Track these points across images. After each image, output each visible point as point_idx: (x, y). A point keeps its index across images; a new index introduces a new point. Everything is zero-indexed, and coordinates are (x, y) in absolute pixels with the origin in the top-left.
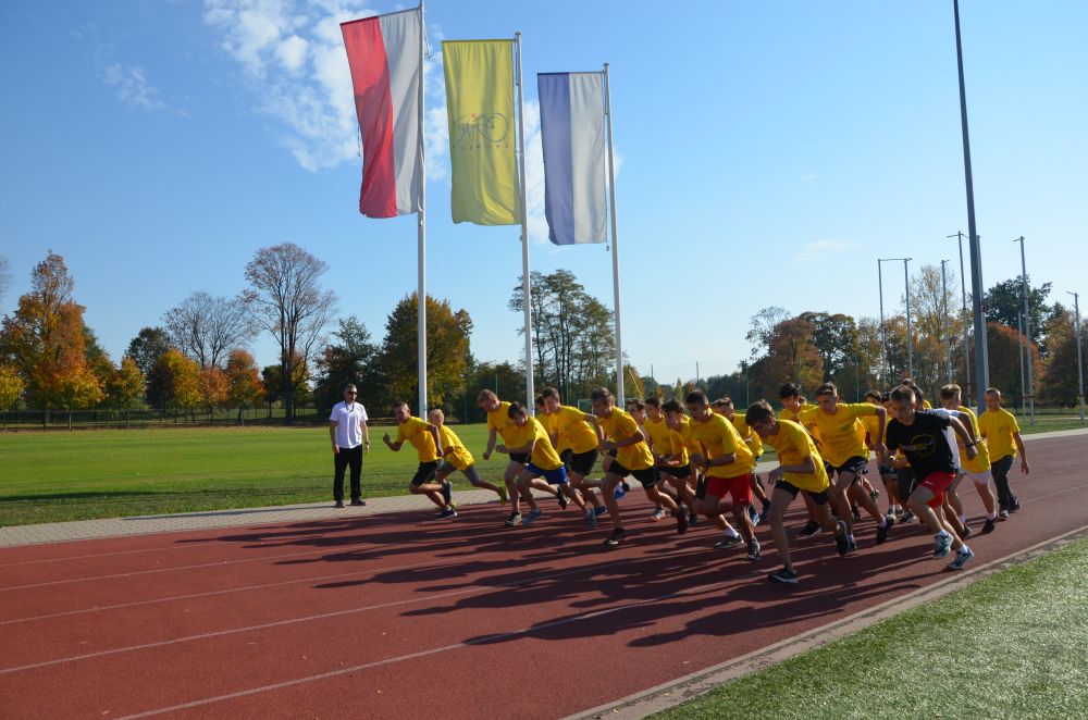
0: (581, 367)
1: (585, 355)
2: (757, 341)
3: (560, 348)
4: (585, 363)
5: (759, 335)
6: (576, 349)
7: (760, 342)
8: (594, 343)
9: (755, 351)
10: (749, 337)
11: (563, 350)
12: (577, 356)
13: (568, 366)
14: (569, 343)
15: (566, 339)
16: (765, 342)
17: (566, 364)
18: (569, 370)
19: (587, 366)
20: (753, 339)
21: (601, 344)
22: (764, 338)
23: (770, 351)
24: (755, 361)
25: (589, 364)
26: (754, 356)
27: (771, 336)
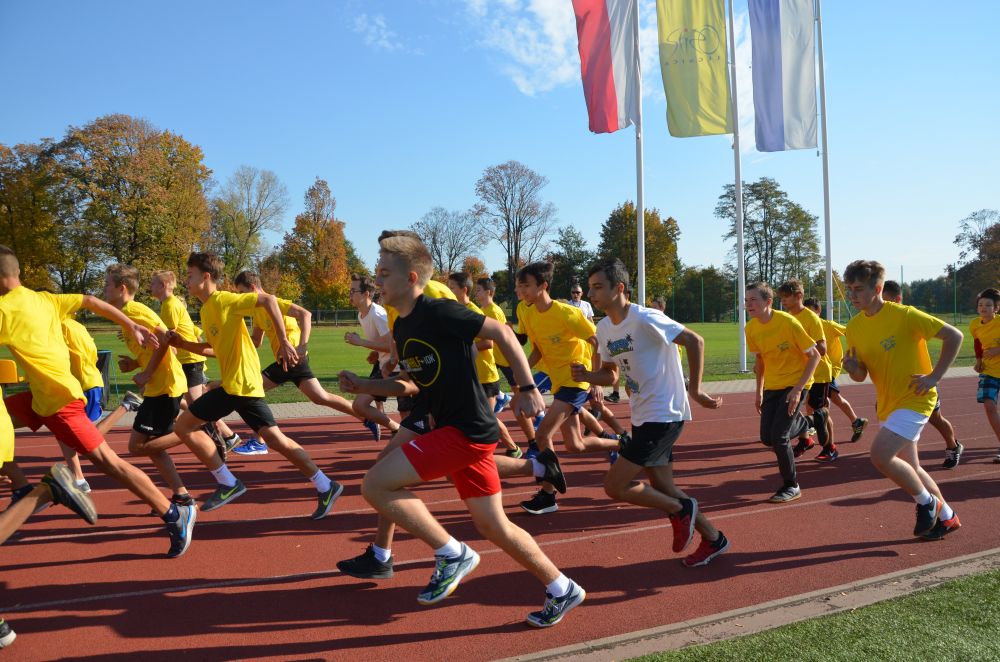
0: (784, 271)
1: (788, 260)
2: (967, 245)
3: (763, 253)
4: (788, 267)
5: (968, 239)
6: (779, 253)
7: (970, 246)
8: (797, 248)
9: (963, 255)
10: (957, 240)
11: (767, 255)
12: (780, 260)
13: (771, 270)
14: (773, 248)
15: (769, 244)
16: (975, 246)
17: (769, 268)
18: (772, 274)
19: (789, 270)
20: (961, 243)
21: (804, 249)
22: (974, 241)
23: (980, 255)
24: (963, 266)
25: (792, 268)
26: (963, 260)
27: (982, 239)
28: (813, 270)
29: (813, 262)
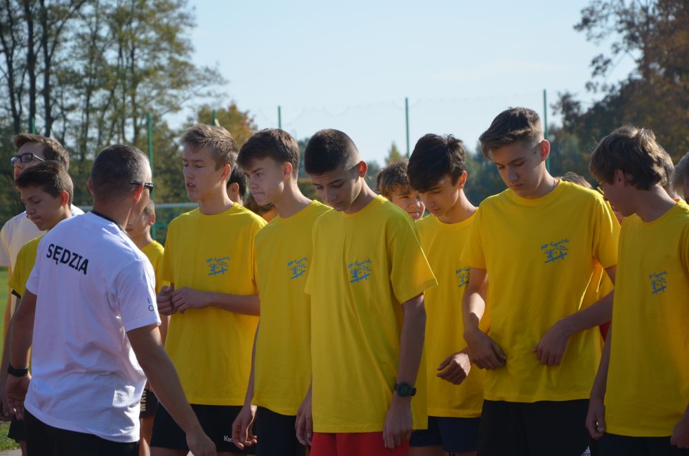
0: (88, 109)
1: (100, 76)
2: (610, 34)
3: (21, 54)
4: (98, 97)
5: (613, 20)
6: (68, 55)
7: (618, 38)
8: (124, 42)
9: (600, 65)
10: (586, 22)
11: (31, 58)
12: (70, 78)
13: (48, 108)
14: (50, 39)
15: (37, 27)
16: (632, 39)
17: (40, 101)
18: (49, 120)
19: (105, 108)
20: (596, 30)
21: (146, 43)
22: (630, 25)
23: (644, 66)
24: (600, 96)
25: (112, 99)
26: (599, 79)
27: (650, 19)
28: (175, 109)
29: (173, 86)
